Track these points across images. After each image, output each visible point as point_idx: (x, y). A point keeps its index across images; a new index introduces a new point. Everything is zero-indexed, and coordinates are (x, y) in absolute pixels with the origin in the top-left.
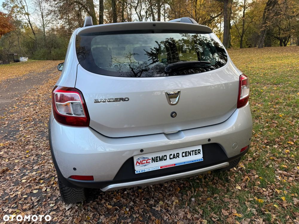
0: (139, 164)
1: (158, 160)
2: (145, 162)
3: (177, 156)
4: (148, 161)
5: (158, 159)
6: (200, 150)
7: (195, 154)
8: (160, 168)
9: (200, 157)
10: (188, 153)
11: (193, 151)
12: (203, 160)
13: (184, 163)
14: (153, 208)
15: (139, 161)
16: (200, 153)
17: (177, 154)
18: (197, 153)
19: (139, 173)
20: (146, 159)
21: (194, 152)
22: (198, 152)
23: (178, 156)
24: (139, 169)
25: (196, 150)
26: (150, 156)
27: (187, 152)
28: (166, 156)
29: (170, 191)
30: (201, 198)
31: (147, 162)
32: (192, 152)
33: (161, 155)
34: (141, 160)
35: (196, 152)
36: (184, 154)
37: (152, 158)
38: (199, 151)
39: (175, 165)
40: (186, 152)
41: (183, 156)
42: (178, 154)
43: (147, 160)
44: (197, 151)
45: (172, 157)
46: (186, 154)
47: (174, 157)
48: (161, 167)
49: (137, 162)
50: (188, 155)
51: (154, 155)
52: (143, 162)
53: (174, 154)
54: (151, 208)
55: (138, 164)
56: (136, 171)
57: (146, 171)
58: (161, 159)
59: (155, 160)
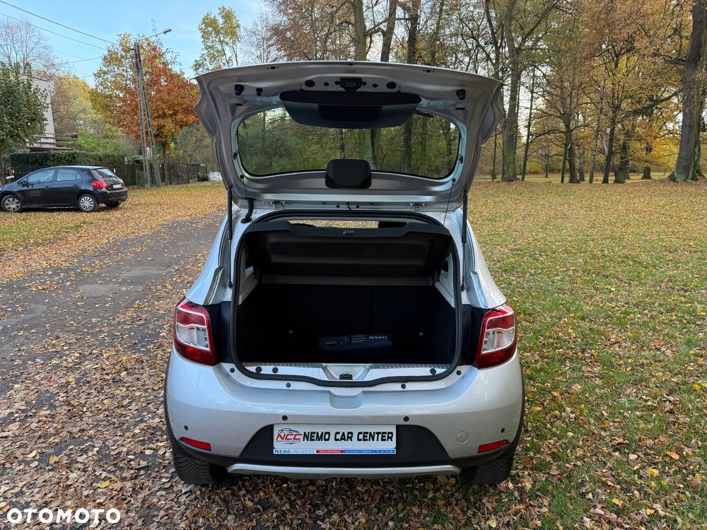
0: (282, 439)
1: (315, 438)
2: (292, 437)
3: (348, 437)
4: (297, 437)
5: (314, 436)
6: (392, 433)
7: (382, 440)
8: (315, 453)
9: (390, 446)
10: (368, 435)
11: (378, 433)
12: (395, 453)
13: (360, 451)
14: (319, 522)
15: (282, 435)
16: (391, 438)
17: (349, 433)
18: (386, 438)
19: (279, 453)
20: (295, 433)
21: (380, 436)
22: (388, 437)
23: (351, 438)
24: (280, 447)
25: (386, 433)
26: (302, 430)
27: (367, 433)
28: (329, 433)
29: (362, 500)
30: (407, 525)
31: (294, 439)
32: (376, 436)
33: (320, 430)
34: (286, 434)
35: (385, 437)
36: (361, 437)
37: (305, 433)
38: (390, 435)
39: (342, 451)
40: (365, 433)
41: (359, 440)
42: (352, 433)
43: (296, 435)
44: (386, 435)
45: (339, 437)
46: (364, 436)
47: (343, 438)
48: (318, 451)
49: (279, 435)
50: (368, 438)
51: (308, 430)
52: (289, 437)
53: (343, 434)
54: (315, 522)
55: (279, 439)
56: (274, 450)
57: (291, 453)
58: (319, 438)
59: (308, 437)
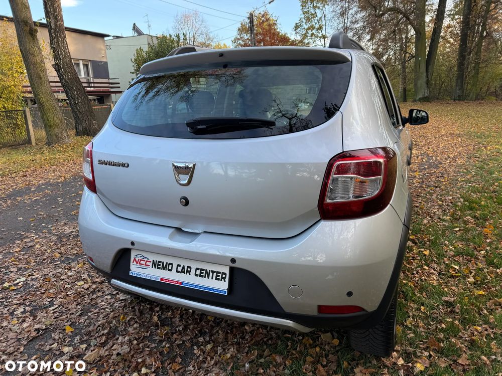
0: (137, 263)
1: (161, 267)
2: (144, 263)
3: (187, 271)
4: (148, 263)
5: (160, 265)
6: (225, 274)
7: (217, 279)
8: (159, 280)
9: (223, 286)
10: (204, 272)
11: (213, 272)
12: (226, 294)
13: (196, 286)
14: (195, 347)
15: (137, 259)
16: (224, 279)
17: (188, 267)
18: (220, 278)
19: (133, 275)
20: (146, 260)
21: (215, 274)
22: (222, 278)
23: (189, 272)
24: (135, 270)
25: (220, 273)
26: (152, 257)
27: (203, 270)
28: (171, 264)
30: (262, 371)
31: (145, 265)
32: (211, 274)
33: (165, 260)
34: (140, 259)
35: (219, 276)
36: (198, 272)
37: (153, 261)
38: (224, 276)
39: (181, 283)
40: (202, 270)
41: (196, 275)
42: (190, 268)
43: (147, 261)
44: (220, 275)
45: (180, 269)
46: (201, 273)
47: (183, 271)
48: (161, 279)
49: (135, 259)
50: (204, 275)
51: (157, 258)
52: (142, 262)
53: (184, 267)
54: (192, 346)
55: (135, 263)
56: (130, 271)
57: (141, 277)
58: (164, 268)
59: (156, 265)
